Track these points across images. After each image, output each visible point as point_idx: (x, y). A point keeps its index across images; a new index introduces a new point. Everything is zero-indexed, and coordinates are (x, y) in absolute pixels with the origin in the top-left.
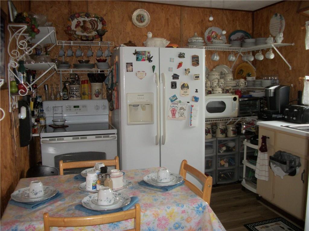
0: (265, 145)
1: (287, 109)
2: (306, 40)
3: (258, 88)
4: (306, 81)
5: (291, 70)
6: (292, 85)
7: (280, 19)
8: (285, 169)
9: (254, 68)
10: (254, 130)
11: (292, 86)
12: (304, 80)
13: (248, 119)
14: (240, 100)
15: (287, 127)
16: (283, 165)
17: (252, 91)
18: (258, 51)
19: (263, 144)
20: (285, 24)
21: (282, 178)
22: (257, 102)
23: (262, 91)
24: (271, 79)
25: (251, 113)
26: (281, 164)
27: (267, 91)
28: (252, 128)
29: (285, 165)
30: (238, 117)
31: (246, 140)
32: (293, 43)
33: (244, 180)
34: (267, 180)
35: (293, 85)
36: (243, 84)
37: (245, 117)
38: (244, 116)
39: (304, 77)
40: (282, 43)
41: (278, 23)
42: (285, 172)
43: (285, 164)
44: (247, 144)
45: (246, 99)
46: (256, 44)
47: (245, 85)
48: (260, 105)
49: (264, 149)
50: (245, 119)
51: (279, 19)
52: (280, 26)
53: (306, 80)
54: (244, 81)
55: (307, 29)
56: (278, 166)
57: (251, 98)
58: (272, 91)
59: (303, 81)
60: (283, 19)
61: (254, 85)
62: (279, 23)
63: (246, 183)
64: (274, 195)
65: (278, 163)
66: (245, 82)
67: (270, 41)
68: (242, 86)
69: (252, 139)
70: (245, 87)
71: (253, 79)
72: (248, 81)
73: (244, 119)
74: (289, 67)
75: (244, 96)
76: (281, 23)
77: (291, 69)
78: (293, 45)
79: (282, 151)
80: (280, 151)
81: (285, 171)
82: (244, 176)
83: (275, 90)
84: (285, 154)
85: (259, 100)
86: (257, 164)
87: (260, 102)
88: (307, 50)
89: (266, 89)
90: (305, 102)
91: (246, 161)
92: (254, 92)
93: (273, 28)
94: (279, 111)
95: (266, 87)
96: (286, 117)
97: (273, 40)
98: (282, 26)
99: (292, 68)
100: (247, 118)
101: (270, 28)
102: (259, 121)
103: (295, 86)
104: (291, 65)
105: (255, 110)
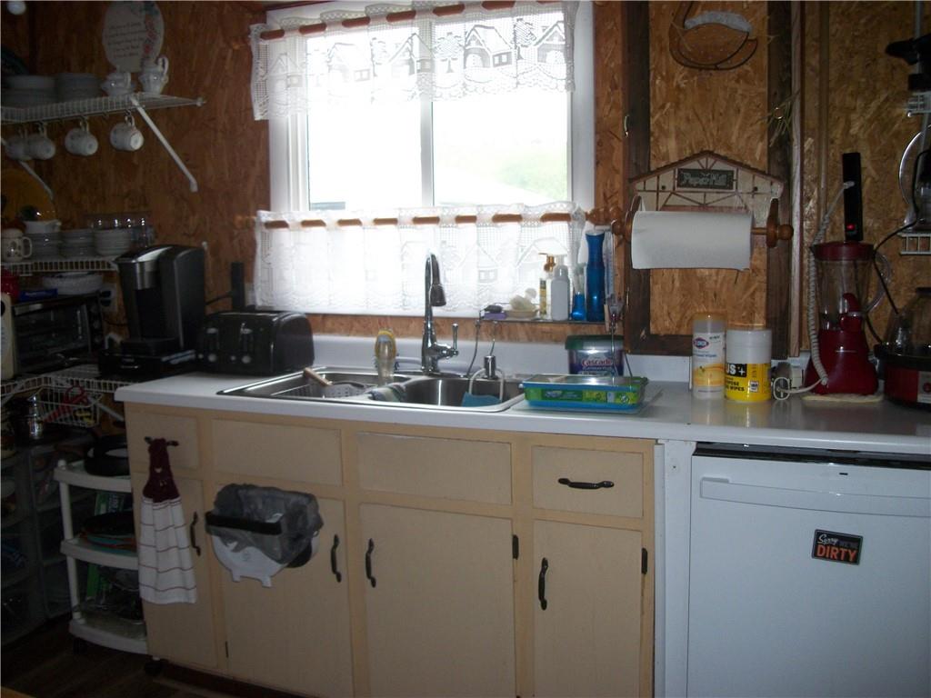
0: (167, 472)
1: (212, 330)
2: (253, 85)
3: (80, 260)
4: (264, 228)
5: (195, 193)
6: (204, 244)
7: (144, 13)
8: (277, 549)
9: (49, 190)
10: (92, 422)
11: (206, 248)
12: (254, 222)
13: (58, 381)
14: (17, 314)
15: (240, 393)
16: (267, 538)
17: (53, 275)
18: (75, 123)
19: (159, 470)
20: (165, 29)
21: (268, 582)
22: (79, 312)
23: (92, 273)
24: (123, 227)
25: (59, 355)
26: (258, 535)
27: (126, 272)
28: (83, 415)
29: (277, 537)
30: (15, 378)
31: (62, 463)
32: (200, 99)
33: (76, 615)
34: (193, 601)
35: (208, 245)
36: (20, 248)
37: (43, 376)
38: (38, 372)
39: (255, 215)
40: (162, 93)
41: (139, 24)
42: (279, 561)
43: (274, 534)
44: (70, 476)
45: (38, 306)
46: (57, 94)
47: (27, 253)
48: (91, 322)
49: (162, 489)
50: (43, 385)
51: (141, 11)
52: (145, 36)
53: (261, 223)
54: (19, 238)
55: (254, 50)
56: (250, 545)
57: (56, 302)
58: (148, 269)
59: (250, 226)
60: (157, 12)
61: (61, 250)
62: (143, 27)
63: (88, 623)
64: (226, 643)
65: (248, 534)
66: (26, 241)
67: (121, 85)
68: (17, 258)
69: (91, 453)
70: (25, 259)
71: (54, 226)
72: (37, 238)
73: (40, 383)
74: (188, 183)
75: (27, 294)
76: (150, 28)
77: (194, 188)
78: (199, 104)
79: (239, 482)
80: (233, 486)
81: (280, 556)
82: (75, 601)
83: (157, 262)
84: (252, 493)
85: (84, 307)
86: (143, 551)
87: (89, 313)
88: (258, 121)
89: (126, 260)
90: (263, 301)
91: (76, 541)
92: (61, 277)
93: (119, 43)
94: (178, 340)
95: (124, 256)
96: (212, 358)
97: (132, 83)
98: (153, 36)
99: (200, 186)
100: (52, 376)
101: (104, 43)
102: (121, 385)
103: (215, 250)
104: (195, 175)
105: (72, 346)
